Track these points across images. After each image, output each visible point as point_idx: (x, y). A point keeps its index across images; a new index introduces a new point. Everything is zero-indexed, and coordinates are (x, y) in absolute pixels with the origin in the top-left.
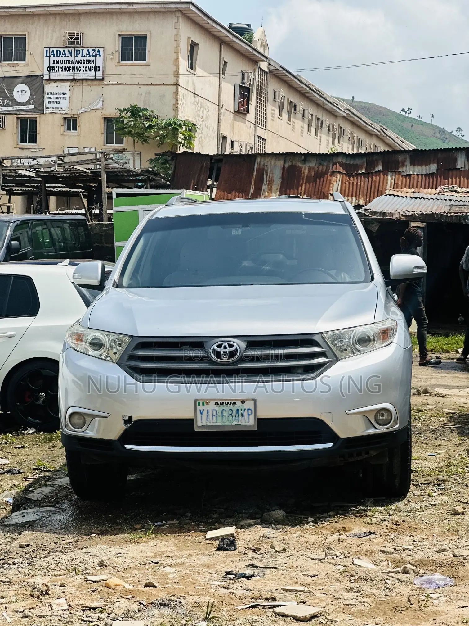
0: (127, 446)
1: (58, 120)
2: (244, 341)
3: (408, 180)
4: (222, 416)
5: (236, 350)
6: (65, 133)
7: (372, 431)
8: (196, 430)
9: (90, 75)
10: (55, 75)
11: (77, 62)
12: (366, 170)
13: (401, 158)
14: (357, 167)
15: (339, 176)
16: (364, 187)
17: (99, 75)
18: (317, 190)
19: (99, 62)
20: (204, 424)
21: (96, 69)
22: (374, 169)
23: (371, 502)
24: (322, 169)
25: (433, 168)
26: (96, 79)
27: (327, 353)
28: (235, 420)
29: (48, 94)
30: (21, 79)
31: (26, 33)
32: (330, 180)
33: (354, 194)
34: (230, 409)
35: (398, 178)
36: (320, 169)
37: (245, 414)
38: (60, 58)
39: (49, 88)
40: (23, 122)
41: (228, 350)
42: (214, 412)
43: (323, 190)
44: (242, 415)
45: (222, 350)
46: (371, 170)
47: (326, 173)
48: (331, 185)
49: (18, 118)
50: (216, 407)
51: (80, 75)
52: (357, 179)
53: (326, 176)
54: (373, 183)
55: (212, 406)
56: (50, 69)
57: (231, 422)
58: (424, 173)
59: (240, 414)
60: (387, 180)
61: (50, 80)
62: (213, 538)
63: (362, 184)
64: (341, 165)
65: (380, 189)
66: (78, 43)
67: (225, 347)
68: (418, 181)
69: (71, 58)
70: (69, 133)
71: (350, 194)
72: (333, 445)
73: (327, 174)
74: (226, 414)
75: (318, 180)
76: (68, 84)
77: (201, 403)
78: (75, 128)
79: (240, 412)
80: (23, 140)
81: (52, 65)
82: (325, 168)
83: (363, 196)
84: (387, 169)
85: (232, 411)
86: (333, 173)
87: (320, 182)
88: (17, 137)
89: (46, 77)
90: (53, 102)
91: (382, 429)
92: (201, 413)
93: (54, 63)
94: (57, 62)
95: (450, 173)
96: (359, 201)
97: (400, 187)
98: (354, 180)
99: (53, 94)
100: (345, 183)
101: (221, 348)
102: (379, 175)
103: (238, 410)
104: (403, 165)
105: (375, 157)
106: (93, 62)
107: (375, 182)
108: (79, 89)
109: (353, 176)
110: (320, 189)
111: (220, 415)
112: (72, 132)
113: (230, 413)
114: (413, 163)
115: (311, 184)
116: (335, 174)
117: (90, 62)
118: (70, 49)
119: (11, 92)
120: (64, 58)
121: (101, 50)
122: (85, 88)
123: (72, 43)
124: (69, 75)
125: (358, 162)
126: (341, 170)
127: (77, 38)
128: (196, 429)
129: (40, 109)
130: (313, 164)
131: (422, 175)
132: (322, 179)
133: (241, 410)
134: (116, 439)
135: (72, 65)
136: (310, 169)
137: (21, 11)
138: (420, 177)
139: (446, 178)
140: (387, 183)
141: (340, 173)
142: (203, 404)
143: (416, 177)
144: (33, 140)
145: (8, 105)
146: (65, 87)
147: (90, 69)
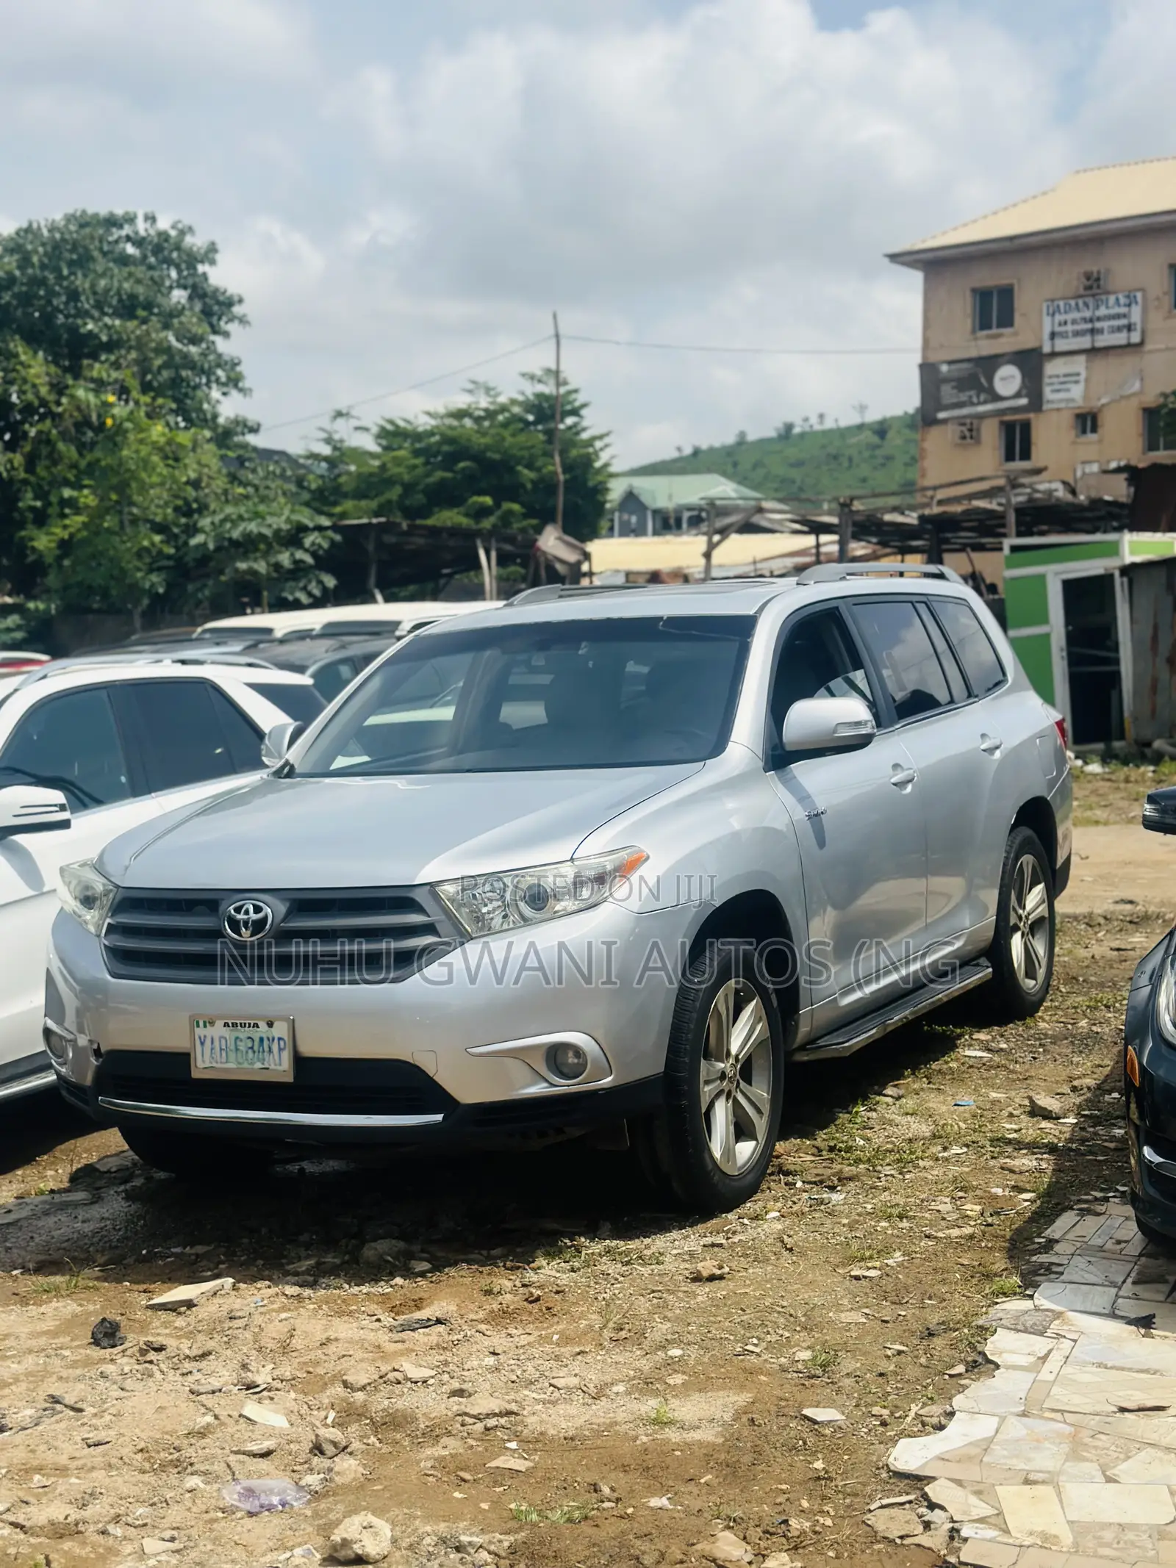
0: (102, 1098)
1: (1067, 419)
2: (283, 900)
4: (237, 1049)
5: (266, 918)
6: (1079, 440)
7: (540, 1090)
8: (194, 1076)
9: (1120, 339)
10: (1061, 345)
11: (1099, 319)
17: (1135, 338)
19: (1136, 315)
20: (207, 1065)
21: (1129, 328)
26: (1129, 345)
27: (438, 926)
28: (259, 1060)
29: (1050, 377)
30: (1006, 358)
31: (1015, 281)
34: (249, 1038)
37: (275, 1047)
38: (1069, 317)
39: (1053, 369)
40: (1008, 428)
41: (253, 916)
42: (223, 1042)
44: (270, 1051)
45: (242, 916)
49: (1002, 423)
50: (226, 1032)
51: (1102, 341)
55: (218, 1030)
56: (1053, 335)
57: (252, 1064)
59: (266, 1049)
61: (1054, 355)
66: (1099, 287)
67: (247, 912)
69: (1088, 314)
70: (1083, 439)
72: (445, 1119)
74: (242, 1047)
76: (1082, 359)
77: (201, 1024)
78: (1094, 430)
79: (266, 1042)
80: (1010, 457)
81: (1057, 329)
85: (253, 1041)
88: (1001, 452)
89: (1047, 349)
90: (1058, 391)
91: (564, 1086)
92: (202, 1044)
93: (1060, 324)
94: (1065, 323)
99: (1058, 376)
101: (239, 913)
103: (261, 1040)
106: (1125, 316)
108: (1100, 363)
111: (233, 1047)
112: (1091, 437)
113: (250, 1045)
117: (1118, 316)
118: (1087, 299)
119: (990, 379)
120: (1076, 315)
121: (1139, 295)
122: (1113, 361)
123: (1090, 288)
124: (1085, 342)
127: (1098, 279)
128: (195, 1074)
129: (1036, 402)
133: (268, 1039)
134: (91, 1084)
135: (1089, 326)
137: (1007, 244)
142: (205, 1026)
144: (1026, 455)
145: (985, 402)
146: (1079, 364)
147: (1119, 329)
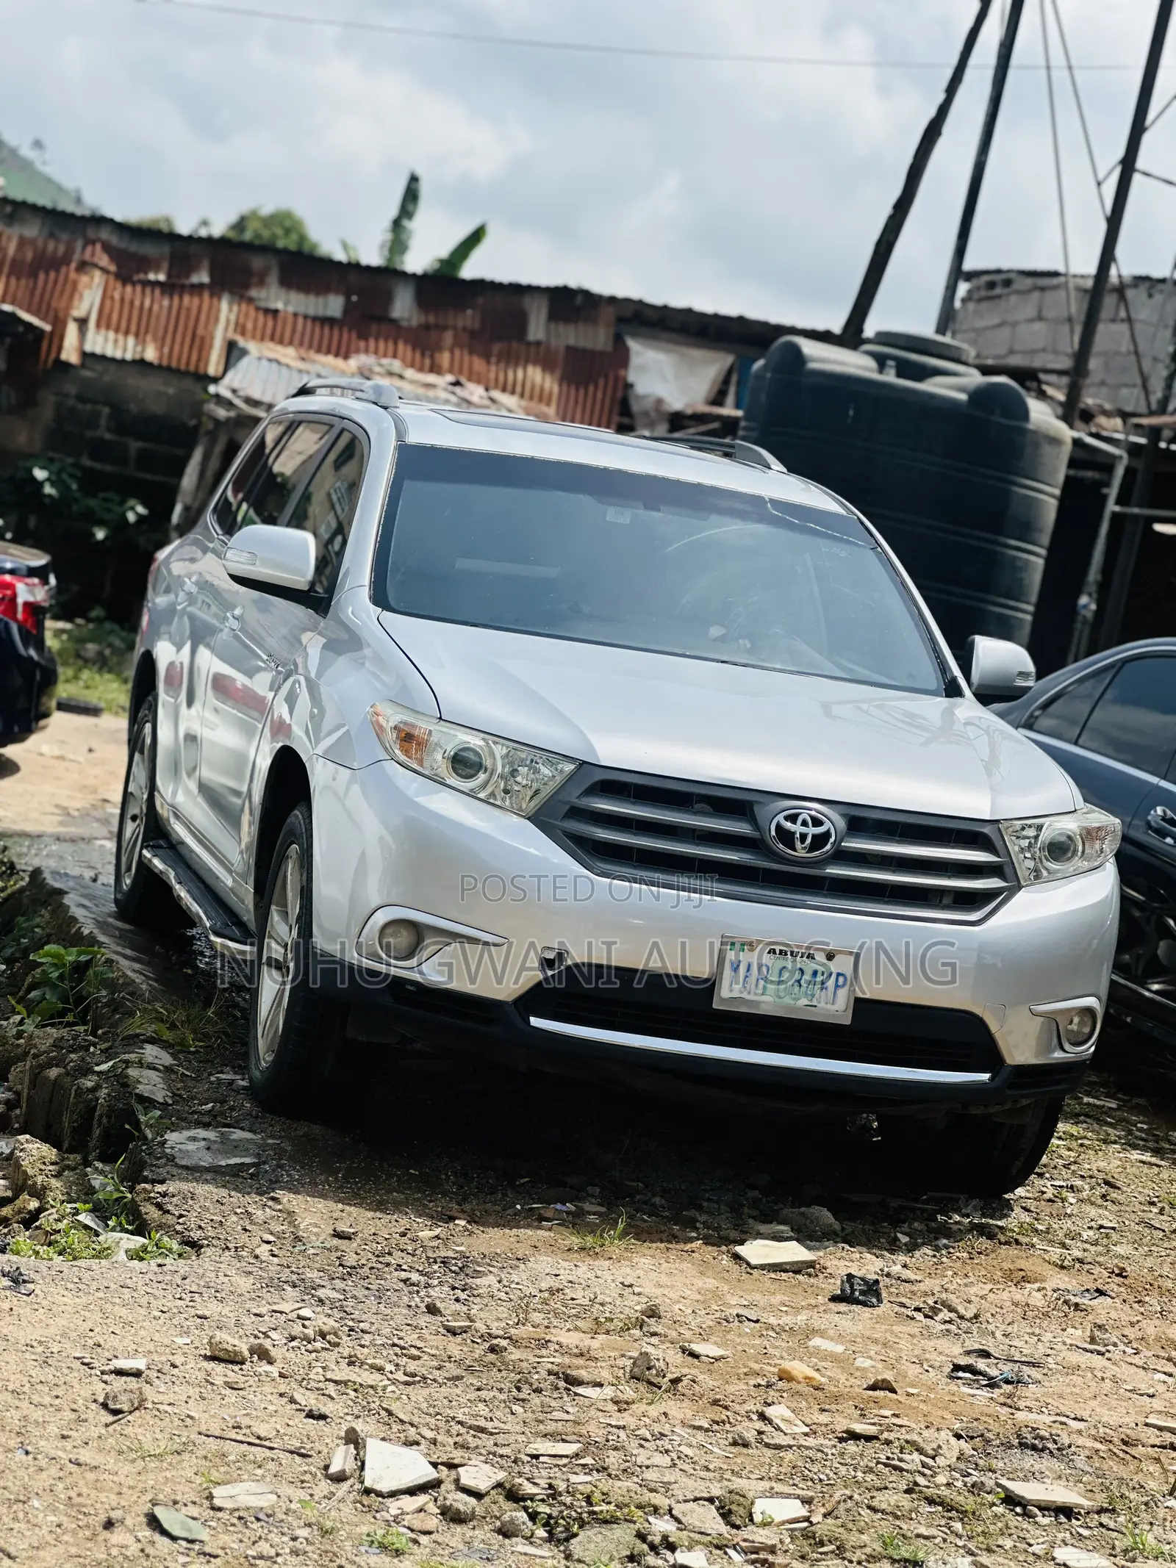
0: (535, 1021)
2: (844, 815)
3: (270, 323)
5: (828, 832)
7: (1058, 1055)
8: (714, 1006)
12: (169, 276)
13: (257, 262)
14: (147, 264)
15: (98, 277)
16: (158, 317)
18: (36, 299)
20: (736, 994)
22: (188, 276)
23: (974, 1207)
24: (56, 249)
25: (334, 305)
32: (75, 284)
33: (133, 328)
35: (247, 315)
36: (51, 246)
41: (810, 830)
43: (54, 304)
45: (797, 828)
46: (179, 277)
47: (66, 260)
48: (77, 296)
52: (143, 292)
53: (63, 270)
54: (183, 314)
57: (796, 1000)
58: (311, 312)
60: (219, 310)
62: (769, 1265)
63: (156, 308)
64: (107, 248)
65: (200, 331)
67: (804, 823)
68: (294, 331)
71: (123, 326)
72: (992, 1079)
73: (68, 264)
75: (42, 277)
82: (61, 249)
83: (155, 340)
84: (220, 285)
86: (83, 266)
87: (46, 281)
91: (1073, 1054)
95: (374, 327)
96: (143, 350)
97: (249, 334)
98: (134, 291)
100: (112, 298)
101: (794, 823)
102: (200, 295)
104: (262, 283)
105: (193, 249)
107: (189, 310)
109: (134, 284)
110: (47, 296)
114: (288, 281)
115: (23, 282)
116: (88, 268)
125: (148, 249)
126: (104, 260)
128: (717, 1005)
130: (32, 230)
131: (306, 317)
132: (52, 275)
134: (510, 999)
136: (22, 242)
138: (300, 321)
139: (364, 336)
140: (217, 319)
141: (104, 270)
143: (290, 320)
